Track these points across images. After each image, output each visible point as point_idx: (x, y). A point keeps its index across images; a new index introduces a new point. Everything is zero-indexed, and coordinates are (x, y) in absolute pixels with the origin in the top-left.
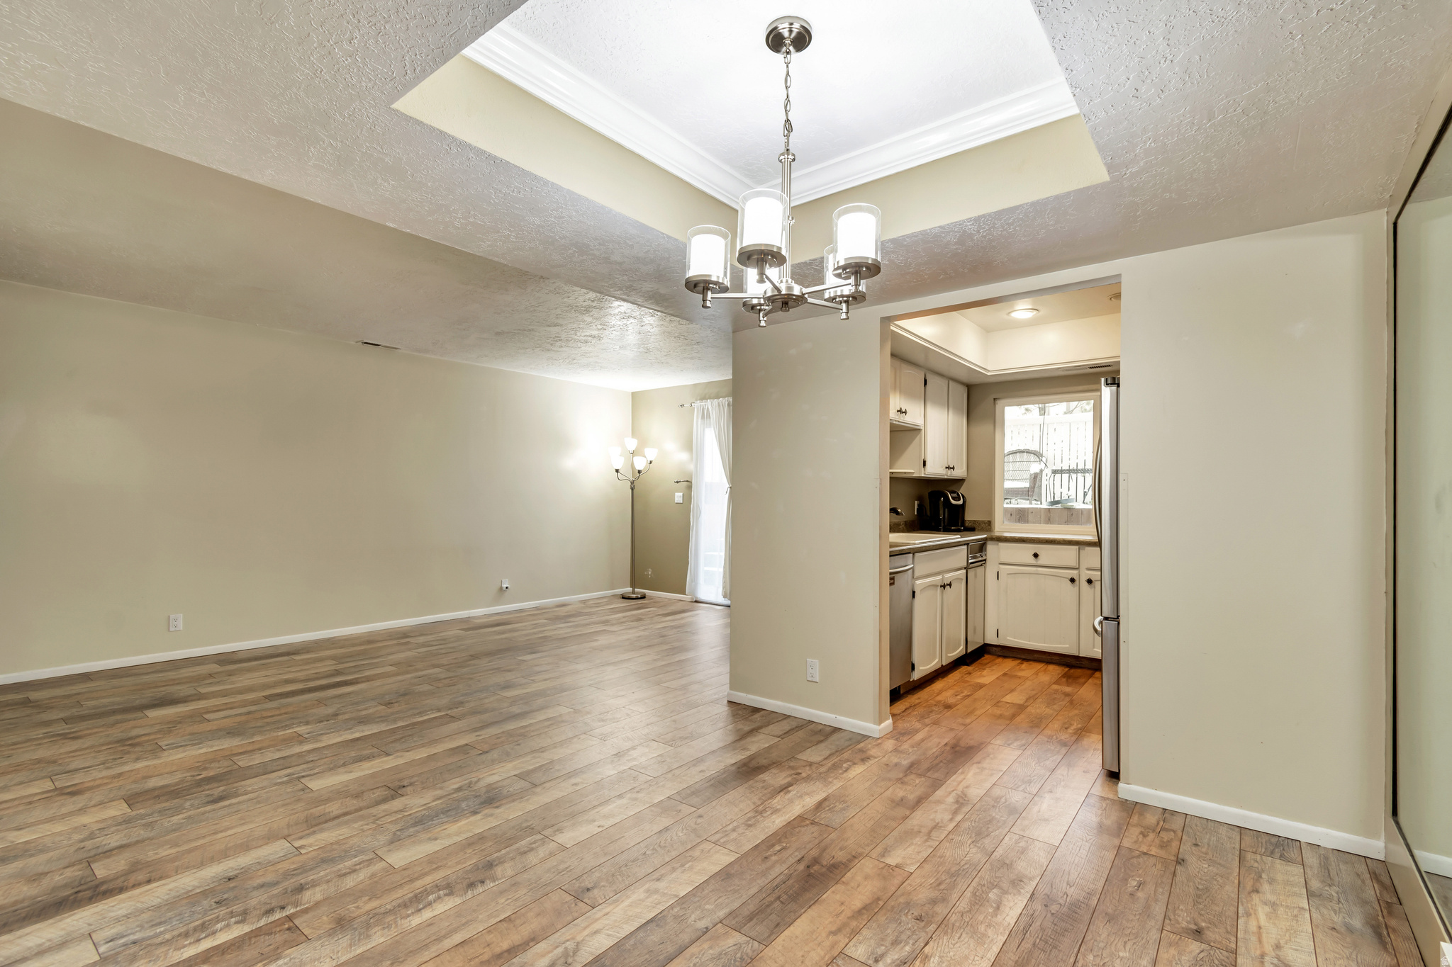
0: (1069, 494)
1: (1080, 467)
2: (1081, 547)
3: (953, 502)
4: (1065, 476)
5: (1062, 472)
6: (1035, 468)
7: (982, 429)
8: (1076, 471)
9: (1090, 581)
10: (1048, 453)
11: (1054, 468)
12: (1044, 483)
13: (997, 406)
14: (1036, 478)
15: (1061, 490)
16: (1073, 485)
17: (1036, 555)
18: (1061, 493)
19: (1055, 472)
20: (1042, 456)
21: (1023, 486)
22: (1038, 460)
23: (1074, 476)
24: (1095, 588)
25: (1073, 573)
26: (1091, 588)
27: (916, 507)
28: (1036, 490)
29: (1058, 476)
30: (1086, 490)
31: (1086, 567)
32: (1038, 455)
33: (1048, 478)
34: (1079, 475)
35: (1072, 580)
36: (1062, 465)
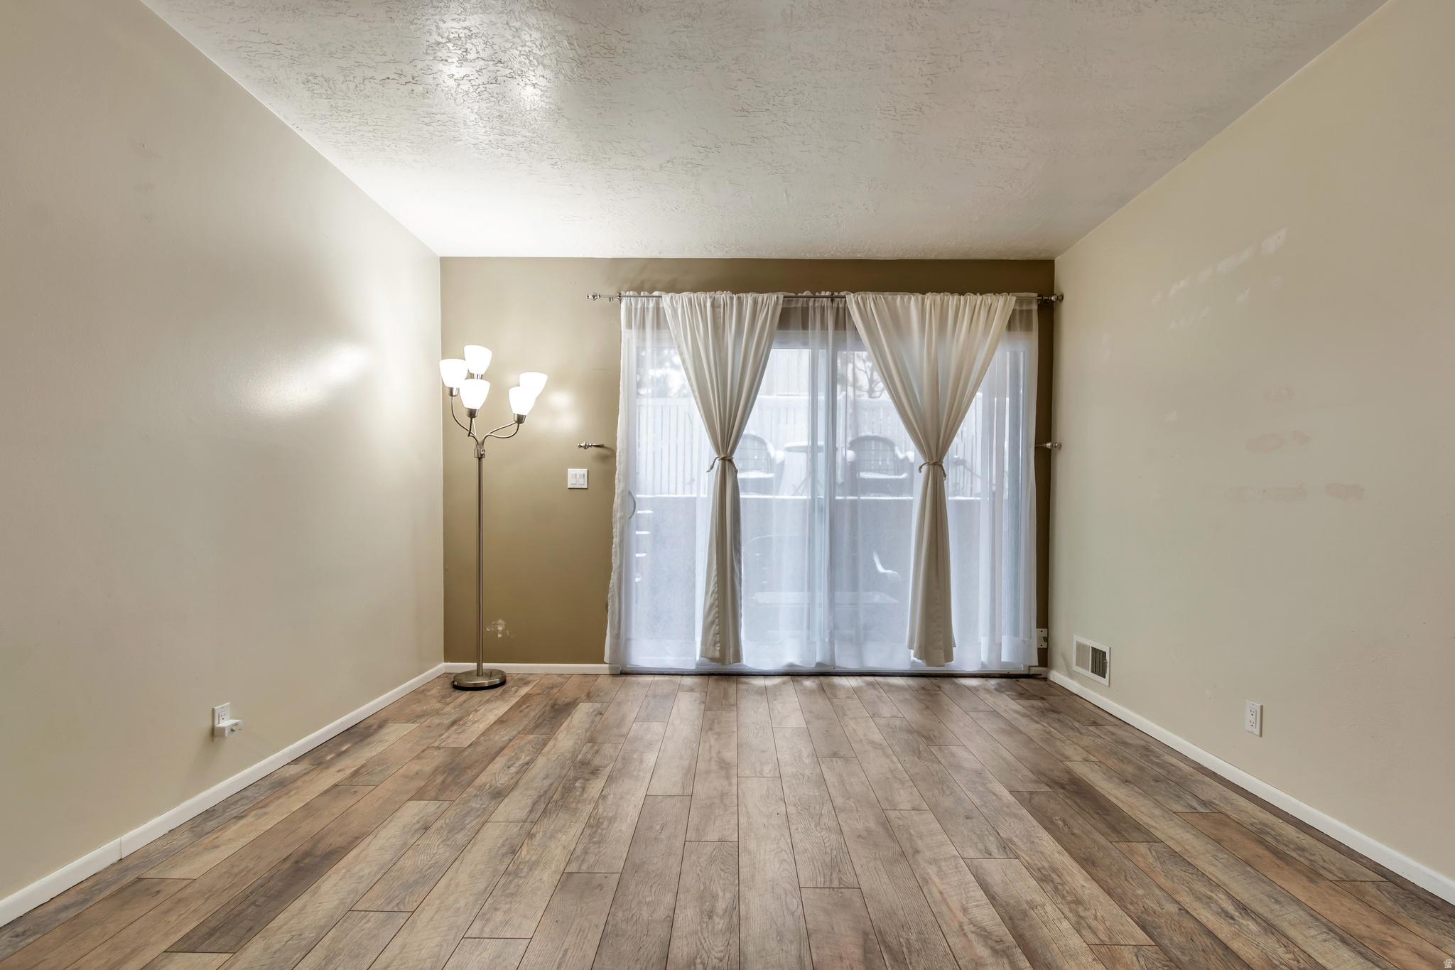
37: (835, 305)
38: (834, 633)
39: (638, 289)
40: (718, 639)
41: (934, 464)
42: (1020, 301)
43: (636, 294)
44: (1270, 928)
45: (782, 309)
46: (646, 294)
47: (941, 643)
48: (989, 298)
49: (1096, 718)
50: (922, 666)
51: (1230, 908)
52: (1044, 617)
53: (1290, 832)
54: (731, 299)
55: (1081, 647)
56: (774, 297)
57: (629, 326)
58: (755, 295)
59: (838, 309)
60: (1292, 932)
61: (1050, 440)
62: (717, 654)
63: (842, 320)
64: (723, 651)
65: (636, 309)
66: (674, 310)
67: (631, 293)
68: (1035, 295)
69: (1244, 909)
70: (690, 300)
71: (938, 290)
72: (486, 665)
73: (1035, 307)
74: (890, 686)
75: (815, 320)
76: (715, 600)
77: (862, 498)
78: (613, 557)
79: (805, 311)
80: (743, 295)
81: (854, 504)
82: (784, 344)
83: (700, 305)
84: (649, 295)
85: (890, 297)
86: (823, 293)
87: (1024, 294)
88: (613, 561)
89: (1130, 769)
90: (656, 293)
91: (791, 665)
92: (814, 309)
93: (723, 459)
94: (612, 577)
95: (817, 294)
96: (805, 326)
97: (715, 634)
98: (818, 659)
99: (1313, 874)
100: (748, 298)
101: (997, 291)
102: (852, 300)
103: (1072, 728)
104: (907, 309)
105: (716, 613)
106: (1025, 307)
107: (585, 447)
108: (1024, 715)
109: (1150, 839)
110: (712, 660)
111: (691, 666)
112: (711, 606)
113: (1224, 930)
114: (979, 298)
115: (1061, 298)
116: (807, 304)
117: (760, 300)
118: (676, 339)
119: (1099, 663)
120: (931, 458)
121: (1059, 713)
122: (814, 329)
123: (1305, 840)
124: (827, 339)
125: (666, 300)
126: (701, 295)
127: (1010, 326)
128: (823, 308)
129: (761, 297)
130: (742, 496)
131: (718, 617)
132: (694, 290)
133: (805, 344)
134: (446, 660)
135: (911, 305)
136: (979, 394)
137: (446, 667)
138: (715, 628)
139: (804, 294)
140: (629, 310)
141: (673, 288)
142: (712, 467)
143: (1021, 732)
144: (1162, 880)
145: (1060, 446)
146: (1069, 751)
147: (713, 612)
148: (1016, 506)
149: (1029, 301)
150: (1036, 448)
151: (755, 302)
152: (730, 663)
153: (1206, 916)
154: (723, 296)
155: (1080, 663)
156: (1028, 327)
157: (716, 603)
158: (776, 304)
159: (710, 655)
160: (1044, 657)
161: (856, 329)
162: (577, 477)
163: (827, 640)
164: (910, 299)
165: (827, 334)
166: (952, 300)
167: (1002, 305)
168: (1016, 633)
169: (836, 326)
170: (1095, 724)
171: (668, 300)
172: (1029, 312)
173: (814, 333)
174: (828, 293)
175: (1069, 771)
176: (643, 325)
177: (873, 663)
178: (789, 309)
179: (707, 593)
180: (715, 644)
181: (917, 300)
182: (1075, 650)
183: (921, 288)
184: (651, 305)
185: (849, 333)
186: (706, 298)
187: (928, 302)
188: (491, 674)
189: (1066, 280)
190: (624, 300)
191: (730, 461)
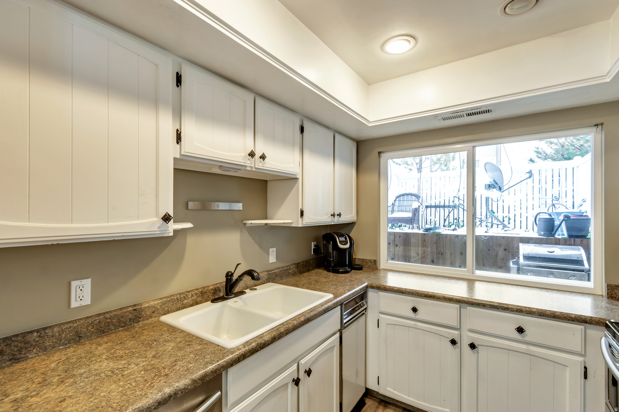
0: (435, 220)
1: (442, 204)
2: (462, 304)
3: (341, 246)
4: (433, 209)
5: (431, 207)
6: (415, 205)
7: (369, 179)
8: (440, 207)
9: (473, 346)
10: (423, 195)
11: (427, 204)
12: (421, 213)
13: (382, 159)
14: (416, 211)
15: (431, 218)
16: (437, 214)
17: (415, 310)
18: (431, 219)
19: (427, 207)
20: (420, 197)
21: (408, 216)
22: (417, 199)
23: (438, 209)
24: (478, 352)
25: (454, 334)
26: (474, 353)
27: (313, 247)
28: (416, 218)
29: (429, 209)
30: (445, 218)
31: (468, 328)
32: (417, 197)
33: (423, 210)
34: (441, 209)
35: (453, 342)
36: (431, 202)
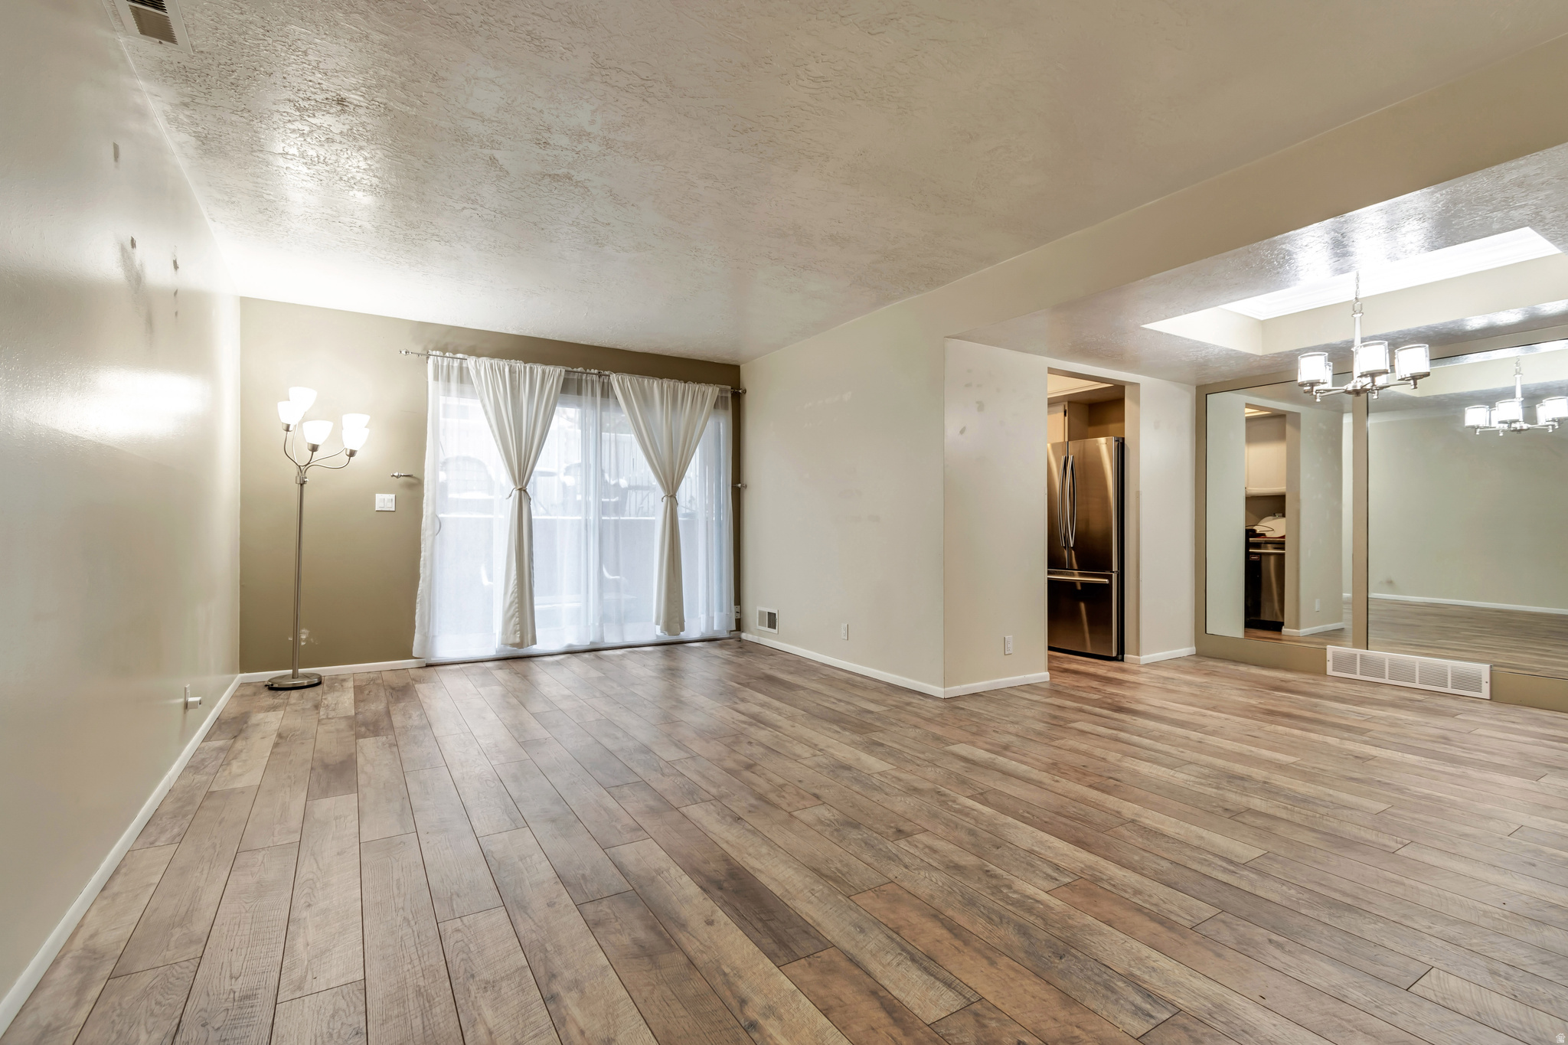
37: (601, 380)
38: (604, 619)
39: (444, 350)
40: (518, 628)
41: (671, 496)
42: (721, 390)
43: (442, 354)
44: (848, 703)
45: (564, 379)
46: (451, 355)
47: (677, 619)
48: (703, 387)
49: (773, 652)
50: (667, 638)
51: (835, 701)
52: (738, 599)
53: (859, 679)
54: (525, 368)
55: (761, 613)
56: (558, 370)
57: (436, 378)
58: (544, 367)
59: (603, 382)
60: (856, 703)
61: (740, 483)
62: (518, 640)
63: (606, 392)
64: (522, 637)
65: (442, 366)
66: (478, 372)
67: (438, 353)
68: (730, 387)
69: (840, 701)
70: (491, 365)
71: (671, 377)
72: (301, 671)
73: (730, 395)
74: (645, 652)
75: (587, 389)
76: (515, 598)
77: (621, 518)
78: (421, 569)
79: (580, 381)
80: (535, 366)
81: (616, 521)
82: (565, 404)
83: (499, 369)
84: (453, 356)
85: (640, 379)
86: (592, 371)
87: (723, 386)
88: (421, 572)
89: (792, 669)
90: (460, 356)
91: (570, 646)
92: (586, 381)
93: (520, 490)
94: (420, 585)
95: (588, 371)
96: (579, 393)
97: (515, 625)
98: (592, 639)
99: (865, 688)
100: (539, 369)
101: (708, 382)
102: (614, 379)
103: (761, 658)
104: (652, 389)
105: (515, 609)
106: (724, 395)
107: (397, 477)
108: (733, 656)
109: (804, 689)
110: (513, 645)
111: (492, 652)
112: (511, 604)
113: (833, 706)
114: (697, 386)
115: (745, 392)
116: (581, 377)
117: (547, 371)
118: (479, 394)
119: (772, 620)
120: (669, 492)
121: (751, 652)
122: (587, 395)
123: (864, 680)
124: (596, 403)
125: (471, 362)
126: (502, 363)
127: (716, 406)
128: (592, 382)
129: (549, 369)
130: (533, 517)
131: (518, 611)
132: (492, 356)
133: (579, 405)
134: (242, 672)
135: (655, 387)
136: (697, 450)
137: (242, 678)
138: (516, 620)
139: (579, 369)
140: (436, 367)
141: (474, 352)
142: (510, 495)
143: (734, 662)
144: (810, 699)
145: (746, 486)
146: (762, 666)
147: (513, 608)
148: (720, 525)
149: (727, 391)
150: (732, 486)
151: (544, 372)
152: (528, 646)
153: (826, 704)
154: (518, 365)
155: (761, 623)
156: (726, 408)
157: (517, 600)
158: (560, 375)
159: (511, 641)
160: (739, 625)
161: (616, 398)
162: (385, 501)
163: (597, 624)
164: (653, 382)
165: (596, 399)
166: (681, 386)
167: (711, 392)
168: (721, 610)
169: (602, 395)
170: (772, 655)
171: (473, 363)
172: (727, 398)
173: (586, 398)
174: (596, 371)
175: (764, 673)
176: (449, 380)
177: (630, 639)
178: (568, 379)
179: (505, 593)
180: (515, 632)
181: (658, 383)
182: (758, 616)
183: (660, 375)
184: (456, 364)
185: (611, 400)
186: (505, 365)
187: (665, 386)
188: (305, 676)
189: (748, 380)
190: (431, 360)
191: (525, 491)
